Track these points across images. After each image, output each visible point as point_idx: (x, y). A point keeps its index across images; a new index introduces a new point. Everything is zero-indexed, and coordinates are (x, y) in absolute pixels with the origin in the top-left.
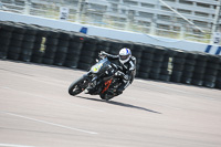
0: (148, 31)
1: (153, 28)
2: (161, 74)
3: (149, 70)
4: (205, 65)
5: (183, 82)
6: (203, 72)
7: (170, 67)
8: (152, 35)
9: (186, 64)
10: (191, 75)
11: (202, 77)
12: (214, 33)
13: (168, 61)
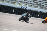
0: (9, 3)
2: (12, 12)
3: (9, 11)
4: (21, 10)
5: (16, 14)
7: (14, 11)
9: (17, 10)
10: (18, 12)
11: (20, 13)
12: (23, 4)
13: (13, 9)
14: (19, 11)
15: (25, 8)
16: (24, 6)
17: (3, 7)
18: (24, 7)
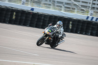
0: (61, 10)
1: (63, 8)
2: (67, 29)
4: (86, 25)
5: (76, 32)
6: (85, 28)
7: (71, 26)
8: (62, 11)
9: (78, 25)
10: (80, 29)
11: (85, 30)
12: (91, 11)
13: (69, 23)
14: (82, 25)
15: (94, 20)
16: (91, 16)
17: (48, 19)
18: (93, 18)
